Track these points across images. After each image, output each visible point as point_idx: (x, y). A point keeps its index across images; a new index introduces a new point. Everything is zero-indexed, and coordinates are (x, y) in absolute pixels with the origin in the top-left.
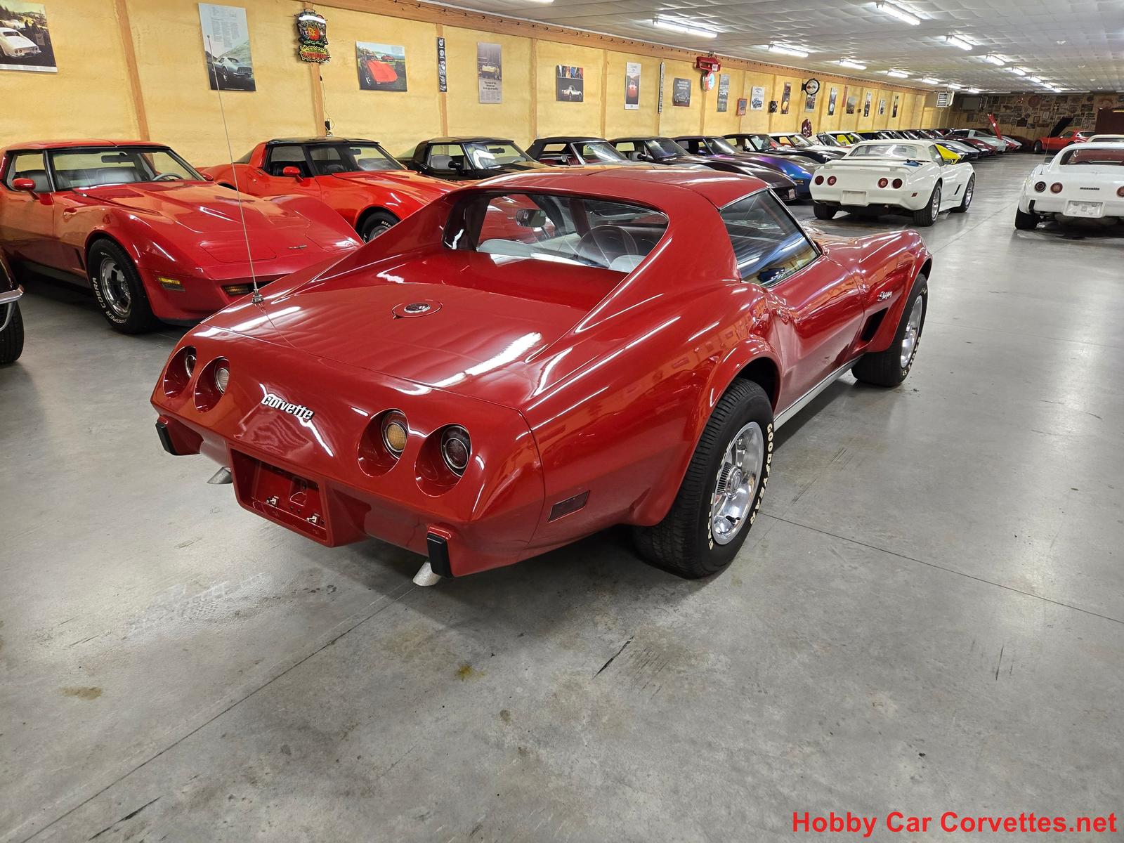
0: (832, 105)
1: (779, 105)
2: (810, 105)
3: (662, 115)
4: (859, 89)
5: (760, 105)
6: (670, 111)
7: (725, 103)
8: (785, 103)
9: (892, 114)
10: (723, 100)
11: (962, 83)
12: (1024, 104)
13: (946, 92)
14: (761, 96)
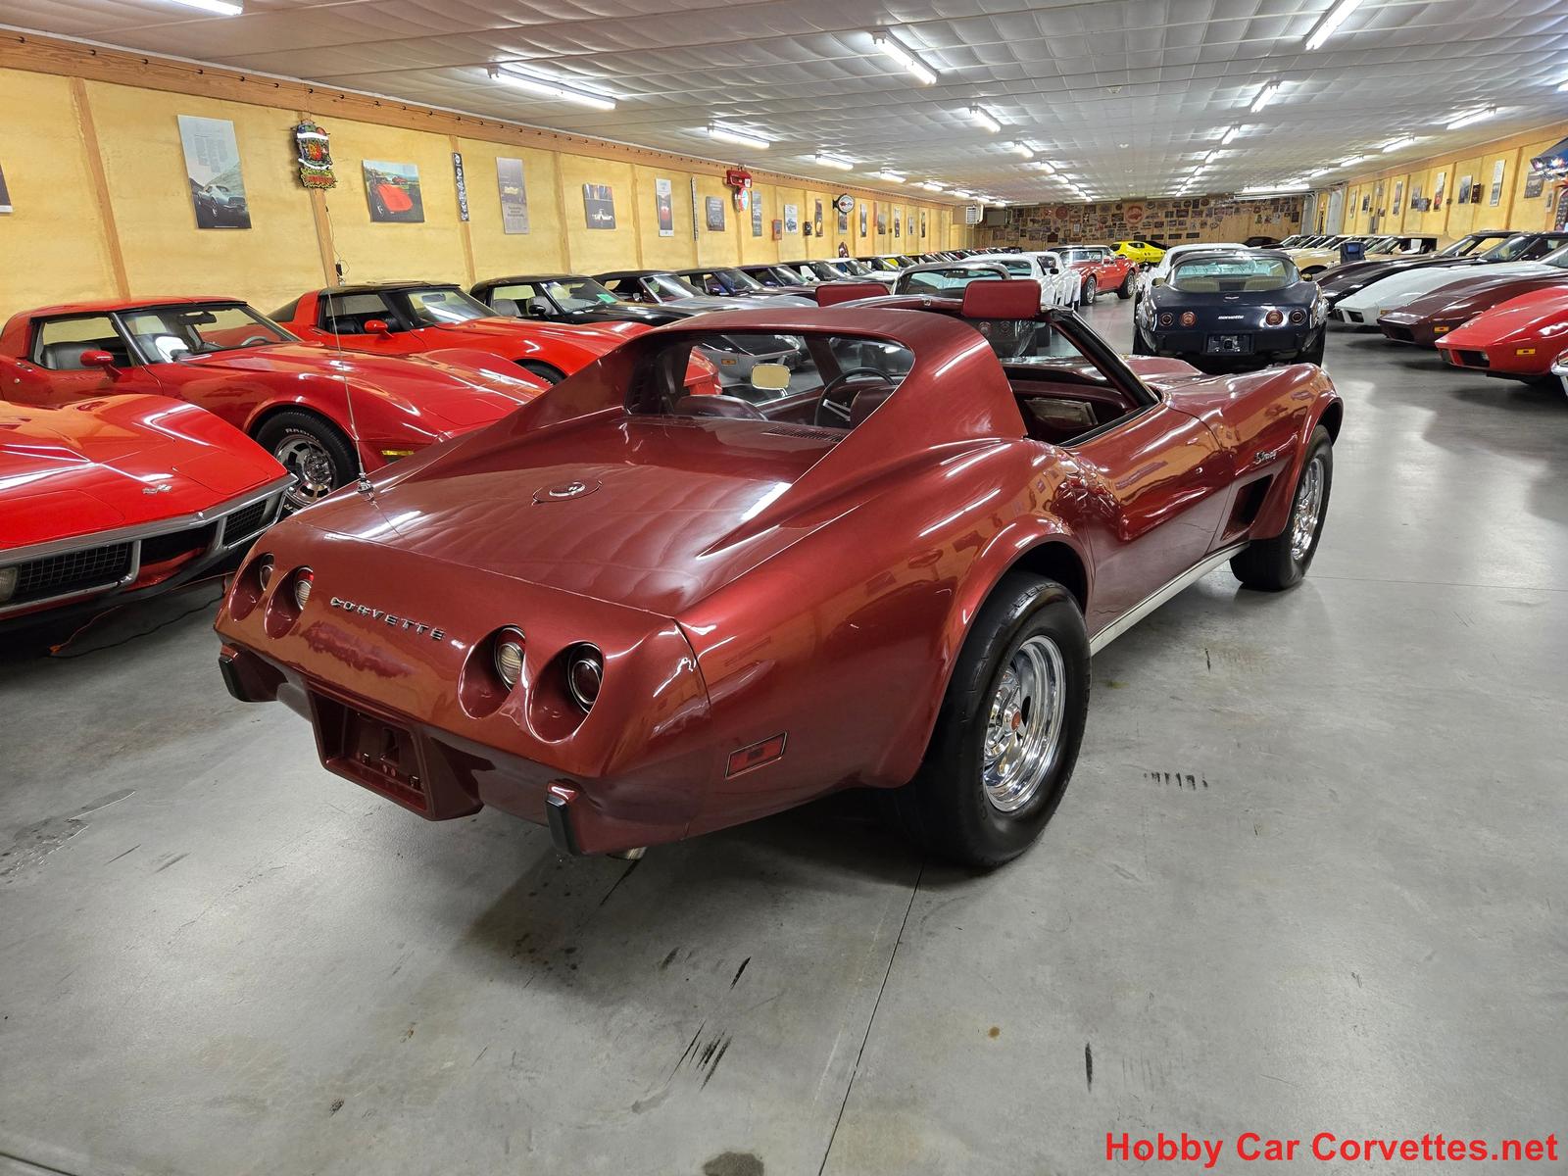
0: (863, 225)
1: (813, 226)
2: (843, 226)
3: (698, 242)
4: (886, 204)
5: (794, 227)
6: (706, 237)
7: (760, 226)
8: (819, 224)
9: (921, 233)
10: (758, 222)
11: (990, 195)
12: (1052, 216)
13: (974, 205)
14: (794, 216)
